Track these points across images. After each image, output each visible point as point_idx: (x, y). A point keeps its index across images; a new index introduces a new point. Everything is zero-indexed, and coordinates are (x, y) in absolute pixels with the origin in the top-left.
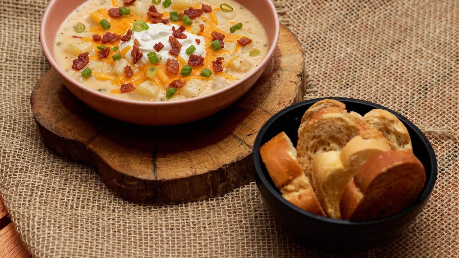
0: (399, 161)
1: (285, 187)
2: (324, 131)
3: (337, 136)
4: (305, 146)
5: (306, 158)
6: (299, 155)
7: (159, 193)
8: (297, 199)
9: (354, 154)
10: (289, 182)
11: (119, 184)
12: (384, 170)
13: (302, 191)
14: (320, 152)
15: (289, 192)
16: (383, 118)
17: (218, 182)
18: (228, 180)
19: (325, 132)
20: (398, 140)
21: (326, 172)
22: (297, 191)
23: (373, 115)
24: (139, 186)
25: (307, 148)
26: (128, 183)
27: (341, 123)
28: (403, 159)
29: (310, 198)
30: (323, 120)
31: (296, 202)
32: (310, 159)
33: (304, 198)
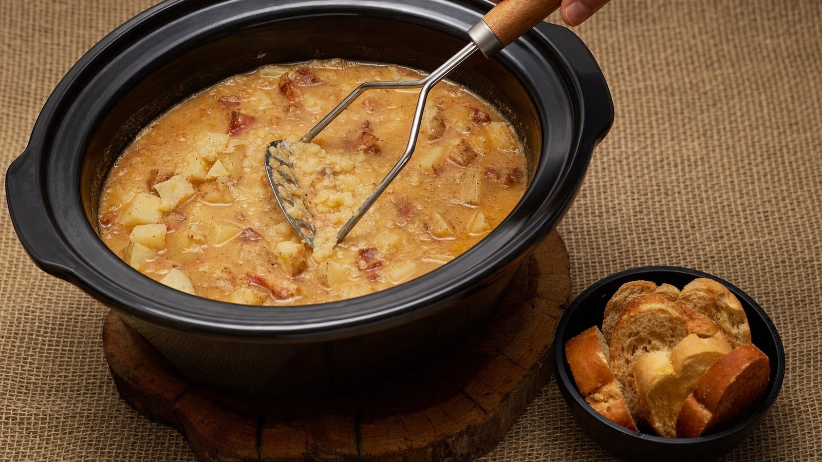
0: (745, 363)
1: (591, 396)
2: (642, 326)
3: (658, 330)
4: (620, 346)
5: (622, 362)
6: (612, 358)
8: (605, 411)
9: (689, 358)
10: (597, 390)
12: (733, 379)
13: (611, 401)
14: (639, 352)
15: (596, 401)
16: (710, 291)
19: (645, 328)
20: (729, 318)
21: (654, 378)
22: (606, 402)
23: (696, 287)
25: (623, 349)
27: (663, 316)
28: (749, 359)
29: (621, 411)
30: (640, 313)
31: (605, 414)
32: (627, 362)
33: (613, 411)
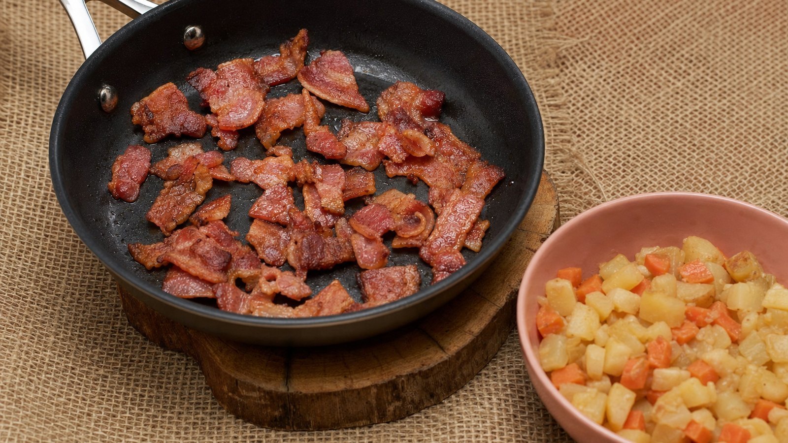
7: (292, 412)
11: (230, 394)
17: (388, 401)
18: (404, 400)
24: (260, 400)
26: (244, 393)
